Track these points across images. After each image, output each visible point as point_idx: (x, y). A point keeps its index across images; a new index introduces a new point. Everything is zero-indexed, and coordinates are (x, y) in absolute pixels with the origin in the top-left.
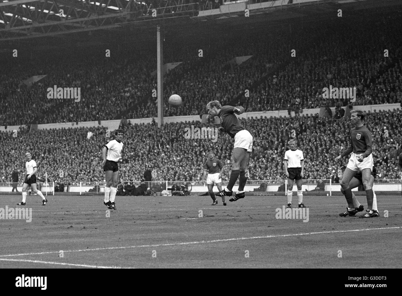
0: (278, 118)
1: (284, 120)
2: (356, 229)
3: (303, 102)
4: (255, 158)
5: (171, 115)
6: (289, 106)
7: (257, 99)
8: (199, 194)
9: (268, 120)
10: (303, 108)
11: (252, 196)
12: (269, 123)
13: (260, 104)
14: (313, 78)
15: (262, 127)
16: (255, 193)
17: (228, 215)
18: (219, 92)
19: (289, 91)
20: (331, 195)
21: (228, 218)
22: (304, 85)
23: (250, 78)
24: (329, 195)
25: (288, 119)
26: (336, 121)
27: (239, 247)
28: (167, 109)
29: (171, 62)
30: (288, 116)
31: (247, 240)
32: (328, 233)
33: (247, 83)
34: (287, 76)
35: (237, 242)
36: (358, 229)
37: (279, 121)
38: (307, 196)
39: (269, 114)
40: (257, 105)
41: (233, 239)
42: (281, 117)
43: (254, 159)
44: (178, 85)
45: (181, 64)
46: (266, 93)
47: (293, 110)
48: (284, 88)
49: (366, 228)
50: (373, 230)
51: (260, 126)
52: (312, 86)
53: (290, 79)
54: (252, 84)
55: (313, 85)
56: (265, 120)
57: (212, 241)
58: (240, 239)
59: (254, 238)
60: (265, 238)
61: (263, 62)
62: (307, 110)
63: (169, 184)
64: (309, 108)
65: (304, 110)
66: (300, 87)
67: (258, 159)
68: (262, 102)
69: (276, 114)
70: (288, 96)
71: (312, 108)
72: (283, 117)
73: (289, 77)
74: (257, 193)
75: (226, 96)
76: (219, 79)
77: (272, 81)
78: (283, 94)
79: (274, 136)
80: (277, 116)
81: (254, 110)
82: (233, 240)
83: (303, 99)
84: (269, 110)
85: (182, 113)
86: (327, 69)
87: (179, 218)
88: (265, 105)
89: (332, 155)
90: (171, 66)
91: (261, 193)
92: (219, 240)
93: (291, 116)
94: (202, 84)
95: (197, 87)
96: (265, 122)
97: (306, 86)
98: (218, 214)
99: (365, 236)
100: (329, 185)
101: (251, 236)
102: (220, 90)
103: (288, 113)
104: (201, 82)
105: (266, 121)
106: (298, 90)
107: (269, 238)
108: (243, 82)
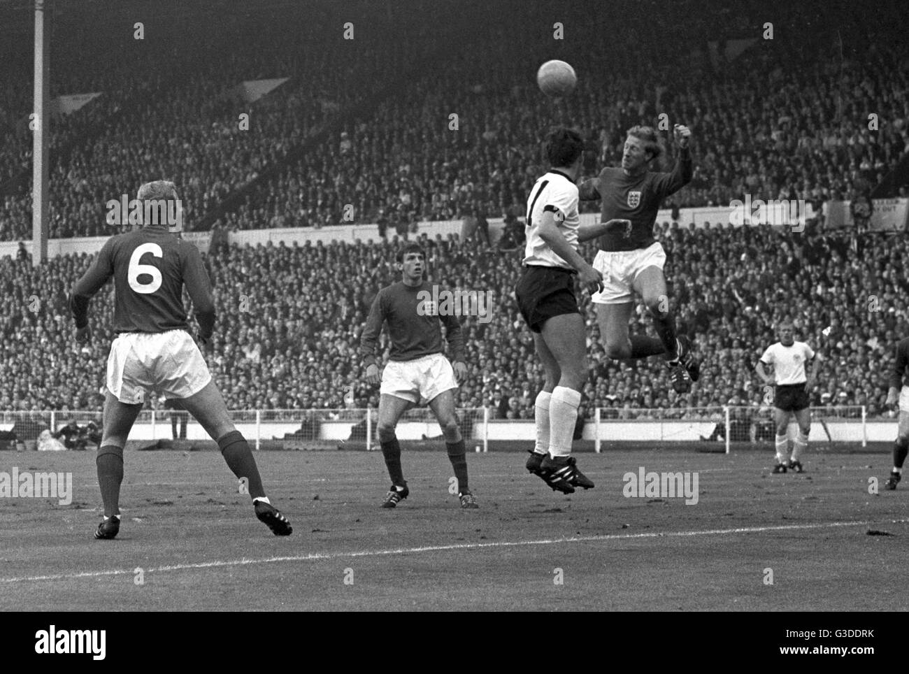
0: (349, 245)
1: (366, 250)
2: (543, 538)
3: (420, 203)
4: (288, 352)
5: (68, 234)
6: (381, 212)
7: (298, 193)
8: (138, 445)
9: (324, 250)
10: (417, 220)
11: (277, 453)
12: (328, 259)
13: (305, 207)
14: (445, 140)
15: (309, 268)
16: (286, 446)
17: (210, 501)
18: (199, 176)
19: (382, 174)
20: (485, 449)
21: (209, 508)
22: (420, 160)
23: (279, 138)
24: (482, 450)
25: (377, 248)
26: (503, 254)
27: (230, 585)
28: (58, 217)
29: (70, 93)
30: (378, 240)
31: (254, 565)
32: (470, 549)
33: (271, 151)
34: (376, 134)
35: (226, 572)
36: (549, 538)
37: (354, 254)
38: (424, 454)
39: (327, 235)
40: (296, 210)
41: (218, 563)
42: (359, 241)
43: (283, 352)
44: (89, 155)
45: (96, 100)
46: (321, 179)
47: (392, 225)
48: (370, 167)
49: (570, 536)
50: (586, 542)
51: (303, 265)
52: (442, 161)
53: (384, 142)
54: (285, 153)
55: (446, 159)
56: (316, 249)
57: (161, 569)
58: (235, 563)
59: (274, 559)
60: (303, 561)
61: (315, 96)
62: (429, 223)
63: (59, 418)
64: (433, 219)
65: (419, 224)
66: (411, 164)
67: (297, 353)
68: (310, 201)
69: (346, 234)
70: (380, 186)
71: (442, 218)
72: (365, 241)
73: (382, 136)
74: (292, 445)
75: (214, 187)
76: (197, 141)
77: (337, 147)
78: (366, 183)
79: (340, 294)
80: (350, 241)
81: (290, 223)
82: (215, 567)
83: (420, 195)
84: (327, 224)
85: (97, 230)
86: (482, 116)
87: (78, 507)
88: (318, 210)
89: (492, 343)
90: (71, 104)
91: (303, 445)
92: (179, 566)
93: (386, 241)
94: (151, 152)
95: (139, 160)
96: (317, 255)
97: (425, 161)
98: (184, 498)
99: (565, 556)
100: (482, 422)
101: (266, 556)
102: (200, 168)
103: (377, 232)
104: (151, 149)
105: (320, 254)
106: (405, 171)
107: (313, 562)
108: (261, 149)
